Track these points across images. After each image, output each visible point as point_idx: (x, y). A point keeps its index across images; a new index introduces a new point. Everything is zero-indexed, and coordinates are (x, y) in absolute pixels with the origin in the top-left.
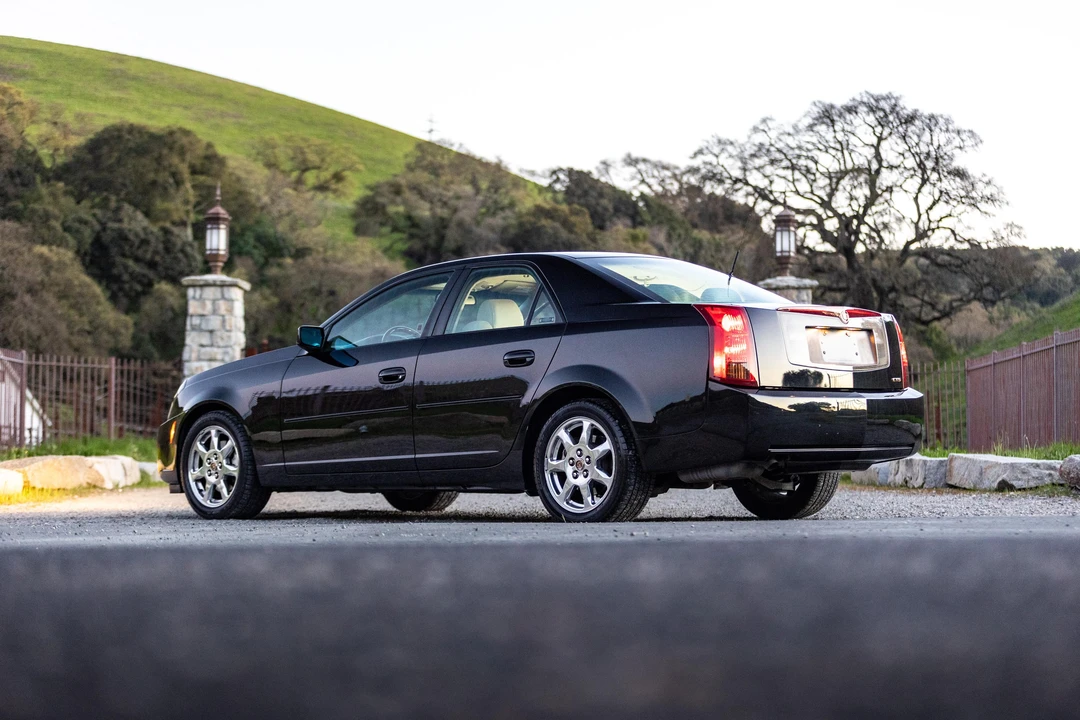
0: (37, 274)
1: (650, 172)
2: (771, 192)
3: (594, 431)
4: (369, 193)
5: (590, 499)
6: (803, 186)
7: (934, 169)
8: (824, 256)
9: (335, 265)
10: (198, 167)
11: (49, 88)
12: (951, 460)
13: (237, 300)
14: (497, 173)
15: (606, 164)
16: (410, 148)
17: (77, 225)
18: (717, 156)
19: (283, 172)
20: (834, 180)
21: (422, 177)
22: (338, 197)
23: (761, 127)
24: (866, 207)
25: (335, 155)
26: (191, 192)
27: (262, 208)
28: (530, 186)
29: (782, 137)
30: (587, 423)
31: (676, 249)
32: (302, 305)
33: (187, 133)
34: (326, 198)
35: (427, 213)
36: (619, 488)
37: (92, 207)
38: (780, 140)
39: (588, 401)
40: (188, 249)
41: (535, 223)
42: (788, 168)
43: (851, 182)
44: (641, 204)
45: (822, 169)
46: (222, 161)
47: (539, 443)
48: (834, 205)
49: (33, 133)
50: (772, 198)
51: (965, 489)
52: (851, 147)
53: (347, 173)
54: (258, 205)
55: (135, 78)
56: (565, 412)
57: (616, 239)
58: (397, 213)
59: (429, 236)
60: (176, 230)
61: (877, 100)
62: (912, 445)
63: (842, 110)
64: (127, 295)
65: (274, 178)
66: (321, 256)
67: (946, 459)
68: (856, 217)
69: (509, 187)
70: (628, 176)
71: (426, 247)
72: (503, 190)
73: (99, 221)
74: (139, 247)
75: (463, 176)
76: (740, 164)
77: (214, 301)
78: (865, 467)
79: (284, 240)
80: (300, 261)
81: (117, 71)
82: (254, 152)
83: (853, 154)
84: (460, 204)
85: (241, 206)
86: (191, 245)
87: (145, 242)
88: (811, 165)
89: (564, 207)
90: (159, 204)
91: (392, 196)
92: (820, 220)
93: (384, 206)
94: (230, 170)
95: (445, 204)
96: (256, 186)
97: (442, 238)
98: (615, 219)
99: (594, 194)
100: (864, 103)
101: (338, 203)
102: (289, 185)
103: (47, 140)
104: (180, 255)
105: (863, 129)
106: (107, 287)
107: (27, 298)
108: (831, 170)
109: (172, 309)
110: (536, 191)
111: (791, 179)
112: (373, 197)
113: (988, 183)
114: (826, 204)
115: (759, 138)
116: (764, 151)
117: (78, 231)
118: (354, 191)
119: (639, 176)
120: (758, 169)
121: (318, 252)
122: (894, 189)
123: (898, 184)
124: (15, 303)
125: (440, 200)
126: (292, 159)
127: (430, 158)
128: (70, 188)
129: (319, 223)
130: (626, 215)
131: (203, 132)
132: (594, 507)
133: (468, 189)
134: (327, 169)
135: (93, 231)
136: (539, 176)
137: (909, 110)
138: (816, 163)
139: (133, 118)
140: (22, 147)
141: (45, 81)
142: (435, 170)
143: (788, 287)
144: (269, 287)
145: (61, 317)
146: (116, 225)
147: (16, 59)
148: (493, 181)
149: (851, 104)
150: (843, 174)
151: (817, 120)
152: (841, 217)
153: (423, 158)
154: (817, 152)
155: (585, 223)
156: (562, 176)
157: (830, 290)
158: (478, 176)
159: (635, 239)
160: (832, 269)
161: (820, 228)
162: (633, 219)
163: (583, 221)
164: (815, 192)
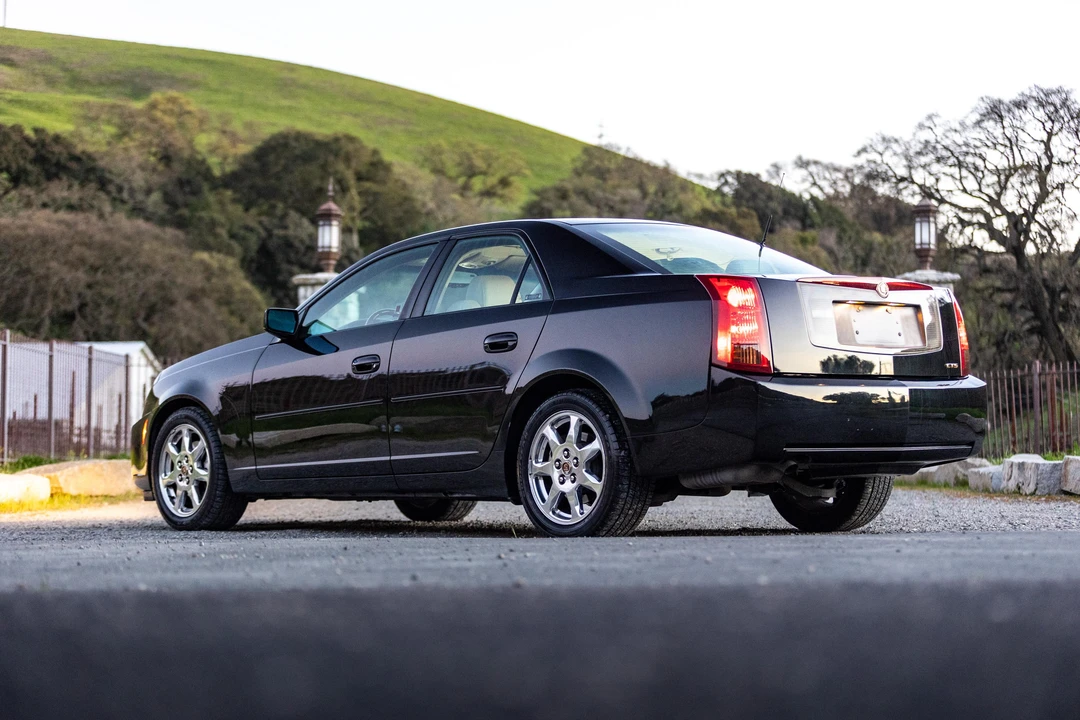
0: (198, 280)
1: (821, 175)
2: (937, 190)
3: (584, 428)
4: (535, 198)
5: (577, 508)
6: (971, 184)
8: (993, 257)
10: (364, 174)
11: (222, 97)
12: (1066, 464)
14: (664, 177)
15: (777, 167)
16: (577, 153)
17: (242, 232)
18: (881, 154)
19: (451, 179)
20: (1003, 177)
21: (590, 181)
22: (505, 202)
23: (927, 124)
24: (1035, 207)
25: (501, 161)
26: (357, 198)
27: (429, 214)
28: (698, 189)
29: (948, 134)
30: (574, 419)
31: (846, 252)
33: (351, 139)
34: (492, 203)
36: (609, 495)
37: (260, 214)
38: (947, 137)
39: (575, 392)
40: (353, 255)
42: (955, 165)
43: (1020, 179)
44: (811, 207)
45: (990, 167)
46: (387, 168)
47: (522, 442)
48: (1003, 203)
49: (203, 141)
50: (938, 196)
52: (1020, 143)
53: (512, 179)
54: (424, 211)
55: (305, 87)
56: (550, 405)
57: (785, 242)
61: (1047, 95)
62: (972, 444)
63: (1011, 106)
65: (440, 184)
67: (1061, 462)
68: (1026, 213)
69: (677, 190)
70: (799, 179)
72: (670, 194)
73: (266, 229)
74: (305, 255)
75: (629, 181)
76: (905, 162)
78: (912, 470)
81: (286, 79)
82: (420, 158)
83: (1023, 150)
84: (627, 208)
85: (406, 212)
86: (357, 252)
88: (979, 162)
89: (732, 210)
91: (558, 201)
92: (988, 218)
93: (549, 211)
94: (396, 177)
95: (611, 208)
96: (423, 193)
98: (784, 222)
99: (762, 196)
100: (1034, 98)
101: (503, 208)
102: (455, 191)
103: (216, 148)
105: (1032, 125)
106: (273, 294)
107: (188, 305)
108: (999, 167)
110: (704, 194)
111: (958, 176)
112: (539, 202)
114: (995, 203)
115: (925, 135)
116: (930, 149)
117: (244, 239)
118: (521, 197)
119: (811, 179)
120: (924, 167)
122: (1066, 185)
123: (1070, 181)
124: (175, 310)
125: (607, 205)
126: (459, 164)
127: (597, 162)
128: (238, 196)
130: (796, 218)
131: (369, 139)
132: (582, 517)
133: (635, 193)
134: (493, 175)
135: (259, 237)
136: (707, 179)
138: (984, 160)
139: (302, 126)
140: (191, 155)
141: (216, 91)
142: (602, 174)
145: (223, 323)
146: (281, 232)
147: (190, 70)
148: (660, 185)
149: (1020, 98)
150: (1012, 171)
151: (985, 116)
152: (1010, 216)
153: (590, 162)
154: (985, 149)
155: (753, 226)
156: (730, 179)
157: (1000, 290)
158: (645, 180)
159: (804, 242)
160: (999, 271)
161: (988, 227)
162: (803, 221)
163: (752, 224)
164: (984, 190)
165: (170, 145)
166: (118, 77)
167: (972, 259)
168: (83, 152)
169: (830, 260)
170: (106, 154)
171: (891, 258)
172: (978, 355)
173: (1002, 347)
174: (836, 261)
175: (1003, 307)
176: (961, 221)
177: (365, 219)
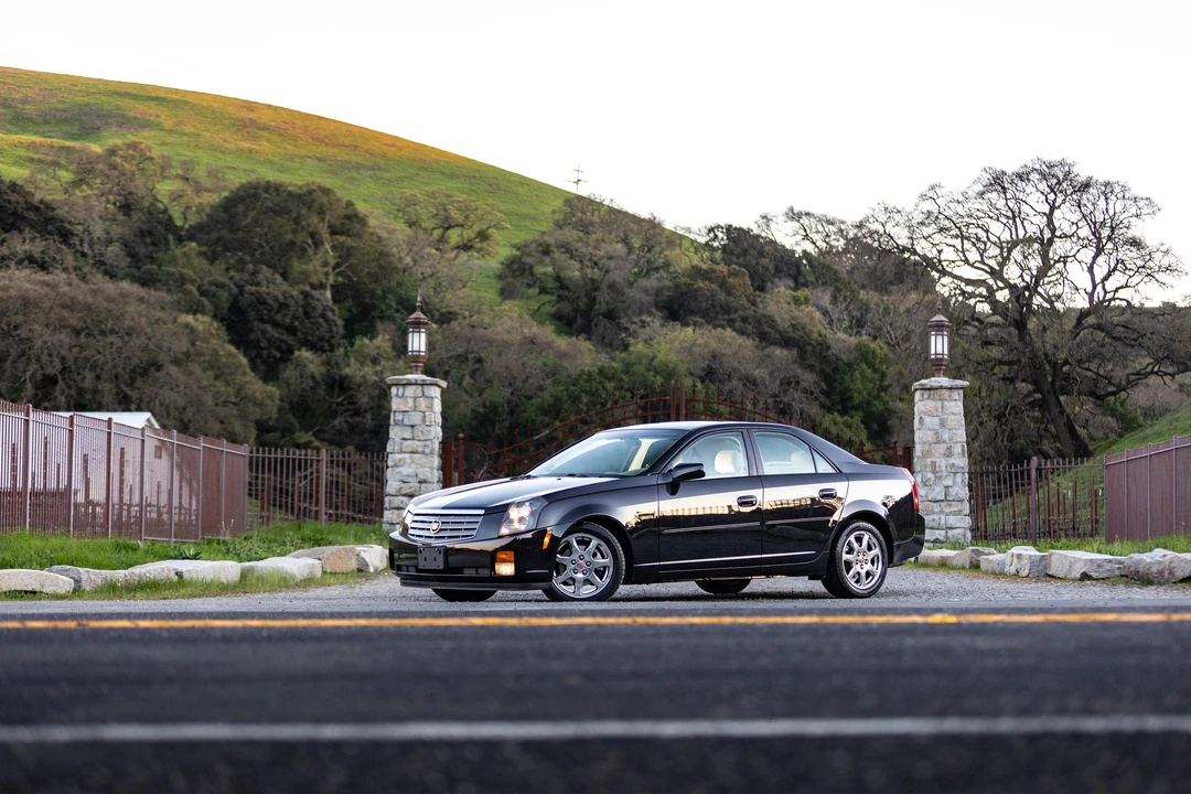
0: (181, 345)
1: (814, 226)
2: (940, 261)
4: (516, 253)
6: (973, 256)
7: (1109, 238)
9: (482, 331)
10: (339, 228)
11: (176, 139)
12: (1050, 555)
13: (436, 398)
14: (651, 230)
15: (766, 218)
16: (558, 203)
17: (213, 288)
18: (884, 225)
19: (425, 230)
20: (1006, 249)
21: (571, 235)
22: (483, 257)
23: (930, 194)
24: (1038, 279)
25: (480, 212)
26: (331, 253)
27: (405, 270)
28: (686, 244)
29: (950, 205)
31: (841, 312)
33: (327, 191)
34: (471, 257)
35: (577, 274)
37: (227, 269)
38: (949, 208)
40: (330, 315)
41: (691, 285)
42: (957, 237)
43: (1022, 253)
44: (805, 262)
45: (992, 238)
46: (362, 220)
48: (1005, 276)
49: (164, 189)
50: (940, 267)
51: (1059, 578)
52: (1023, 215)
53: (492, 231)
54: (400, 266)
55: (266, 128)
57: (778, 302)
58: (545, 274)
59: (578, 298)
60: (315, 293)
61: (1051, 166)
63: (1014, 177)
64: (264, 362)
65: (416, 237)
66: (466, 322)
67: (1046, 554)
68: (1027, 288)
69: (664, 245)
70: (791, 232)
71: (576, 311)
72: (658, 249)
73: (236, 284)
74: (277, 312)
75: (614, 234)
76: (906, 233)
77: (415, 398)
80: (445, 326)
81: (247, 120)
82: (394, 208)
83: (1025, 222)
84: (612, 264)
85: (383, 268)
86: (332, 311)
87: (283, 306)
88: (983, 235)
89: (722, 268)
90: (297, 266)
91: (539, 256)
92: (991, 292)
93: (531, 267)
94: (371, 230)
95: (596, 264)
96: (397, 246)
97: (593, 301)
98: (776, 281)
99: (754, 252)
100: (1036, 170)
101: (482, 262)
102: (431, 244)
103: (180, 196)
104: (321, 320)
105: (1034, 199)
107: (174, 370)
108: (1002, 239)
109: (313, 377)
110: (692, 249)
111: (960, 249)
112: (520, 258)
113: (1166, 252)
114: (997, 274)
115: (928, 206)
116: (933, 219)
117: (214, 295)
118: (502, 249)
119: (802, 232)
120: (926, 238)
121: (463, 317)
122: (1068, 259)
123: (1072, 254)
124: (160, 374)
125: (591, 259)
126: (435, 216)
127: (581, 213)
128: (204, 249)
129: (464, 285)
130: (789, 275)
131: (341, 189)
133: (620, 248)
134: (471, 227)
135: (230, 295)
136: (696, 233)
137: (1082, 178)
138: (987, 231)
139: (271, 175)
140: (152, 204)
141: (171, 132)
142: (585, 227)
143: (941, 388)
145: (207, 389)
146: (254, 289)
147: (141, 108)
148: (647, 240)
149: (1023, 170)
150: (1014, 244)
151: (989, 187)
152: (1012, 288)
153: (572, 214)
154: (988, 220)
155: (745, 284)
156: (720, 235)
157: (1001, 362)
158: (630, 234)
159: (797, 301)
160: (1002, 342)
161: (990, 298)
162: (796, 280)
163: (743, 283)
164: (986, 261)
165: (131, 193)
166: (64, 115)
167: (974, 331)
168: (42, 202)
169: (825, 322)
170: (65, 203)
173: (1004, 420)
174: (831, 322)
175: (1004, 379)
176: (963, 293)
177: (338, 274)
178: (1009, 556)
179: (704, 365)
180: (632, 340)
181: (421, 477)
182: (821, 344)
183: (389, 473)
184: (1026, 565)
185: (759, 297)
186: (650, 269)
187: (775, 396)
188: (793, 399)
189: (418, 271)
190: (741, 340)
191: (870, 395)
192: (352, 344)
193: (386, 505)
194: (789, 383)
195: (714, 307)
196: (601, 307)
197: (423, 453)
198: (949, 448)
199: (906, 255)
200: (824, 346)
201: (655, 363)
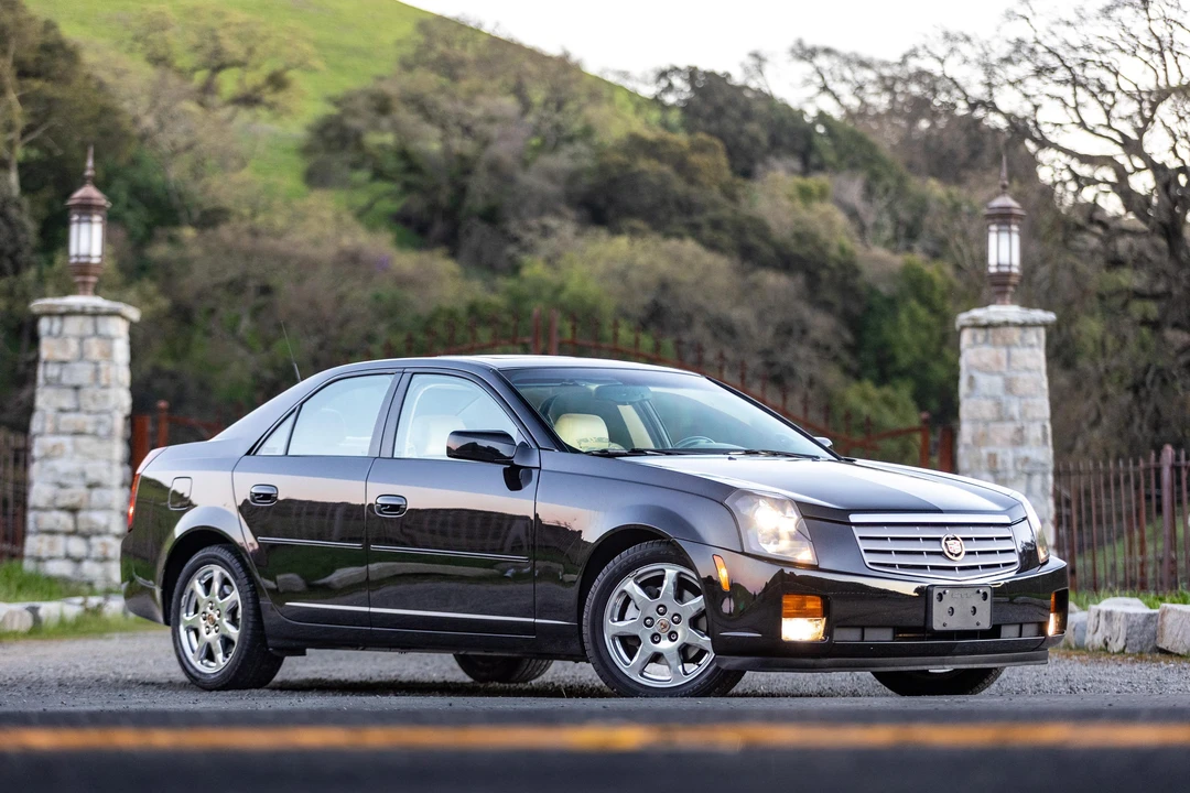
1: (837, 72)
2: (1037, 124)
4: (333, 110)
6: (1094, 115)
8: (1127, 238)
9: (272, 242)
10: (31, 65)
13: (119, 337)
14: (561, 74)
15: (758, 58)
16: (406, 29)
18: (942, 62)
19: (180, 72)
20: (1148, 104)
21: (427, 81)
22: (277, 117)
23: (1021, 10)
25: (272, 43)
26: (18, 108)
27: (144, 137)
28: (620, 97)
31: (880, 214)
32: (212, 311)
34: (256, 117)
35: (435, 147)
38: (1053, 34)
40: (13, 212)
41: (628, 166)
42: (1066, 82)
43: (1175, 110)
44: (820, 129)
45: (1125, 86)
46: (71, 53)
48: (1147, 149)
50: (1037, 135)
51: (1178, 655)
52: (1176, 48)
53: (292, 74)
54: (136, 131)
57: (772, 196)
58: (382, 147)
59: (437, 188)
65: (163, 83)
66: (245, 225)
67: (1157, 611)
68: (1185, 167)
69: (583, 99)
70: (798, 80)
71: (433, 208)
72: (571, 106)
75: (499, 81)
76: (980, 75)
77: (81, 339)
79: (180, 196)
80: (210, 232)
82: (128, 35)
83: (1180, 57)
84: (494, 131)
86: (18, 205)
89: (681, 138)
91: (372, 115)
92: (1122, 174)
93: (358, 136)
94: (86, 71)
95: (467, 130)
97: (461, 191)
98: (772, 160)
99: (735, 113)
101: (276, 127)
102: (189, 96)
108: (1141, 88)
110: (631, 108)
111: (1071, 103)
112: (339, 118)
114: (1132, 146)
116: (1025, 52)
118: (307, 106)
119: (818, 80)
120: (1014, 83)
121: (242, 218)
125: (458, 124)
126: (196, 48)
127: (443, 46)
129: (243, 164)
130: (793, 151)
133: (509, 104)
134: (257, 67)
136: (637, 80)
138: (1116, 73)
142: (450, 68)
143: (1007, 324)
144: (153, 278)
148: (555, 90)
150: (1162, 94)
152: (1158, 169)
153: (429, 47)
155: (718, 165)
156: (677, 81)
157: (1139, 295)
158: (527, 81)
159: (806, 194)
160: (1139, 262)
161: (1121, 187)
162: (804, 158)
163: (714, 163)
164: (1113, 125)
167: (1094, 242)
169: (852, 229)
171: (957, 226)
172: (1101, 406)
173: (1143, 393)
174: (862, 230)
175: (1145, 322)
176: (1076, 177)
177: (30, 145)
178: (1093, 615)
179: (646, 299)
180: (526, 258)
181: (92, 476)
182: (843, 266)
183: (35, 470)
184: (1120, 629)
185: (743, 187)
186: (559, 138)
187: (766, 353)
188: (797, 358)
189: (165, 140)
190: (709, 258)
191: (924, 350)
192: (51, 262)
193: (31, 526)
194: (789, 331)
195: (664, 202)
196: (476, 202)
197: (95, 434)
198: (1020, 431)
199: (980, 113)
200: (849, 269)
201: (564, 297)
